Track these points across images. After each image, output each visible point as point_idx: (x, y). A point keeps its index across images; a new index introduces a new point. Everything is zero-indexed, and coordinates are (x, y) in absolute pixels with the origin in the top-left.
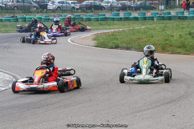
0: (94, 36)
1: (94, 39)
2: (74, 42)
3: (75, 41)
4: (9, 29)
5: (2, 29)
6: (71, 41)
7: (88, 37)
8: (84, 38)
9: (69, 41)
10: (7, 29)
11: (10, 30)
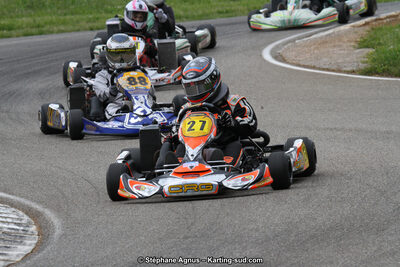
0: (363, 31)
1: (363, 44)
2: (284, 60)
3: (289, 55)
4: (48, 18)
5: (20, 21)
6: (276, 58)
7: (339, 36)
8: (324, 42)
9: (267, 55)
10: (39, 20)
11: (51, 23)
